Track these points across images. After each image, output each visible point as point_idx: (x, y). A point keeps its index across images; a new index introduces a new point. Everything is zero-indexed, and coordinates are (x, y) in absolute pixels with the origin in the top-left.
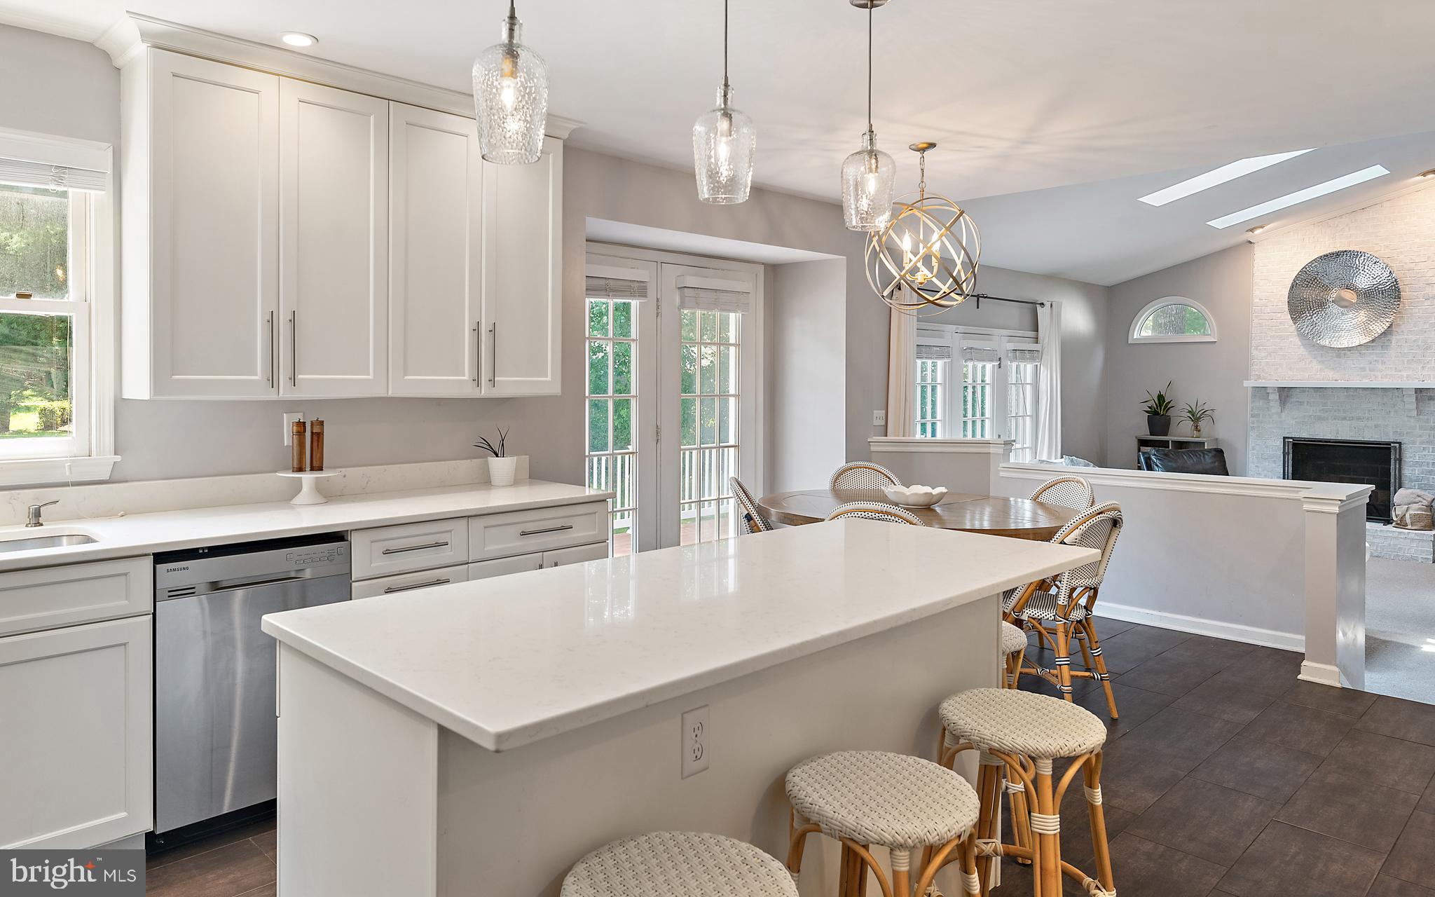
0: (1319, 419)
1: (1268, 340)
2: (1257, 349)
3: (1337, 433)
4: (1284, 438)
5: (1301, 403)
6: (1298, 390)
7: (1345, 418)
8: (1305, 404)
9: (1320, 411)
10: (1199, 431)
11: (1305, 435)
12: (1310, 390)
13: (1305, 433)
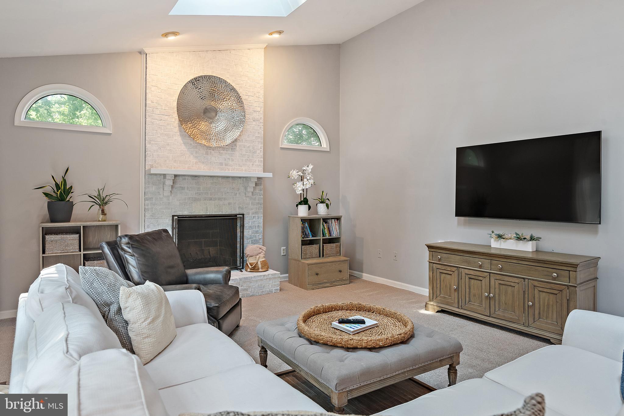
0: (196, 200)
1: (158, 137)
2: (150, 143)
3: (207, 210)
4: (173, 216)
5: (183, 188)
6: (181, 178)
7: (211, 199)
8: (186, 189)
9: (195, 194)
10: (105, 214)
11: (186, 213)
12: (189, 178)
13: (186, 212)
